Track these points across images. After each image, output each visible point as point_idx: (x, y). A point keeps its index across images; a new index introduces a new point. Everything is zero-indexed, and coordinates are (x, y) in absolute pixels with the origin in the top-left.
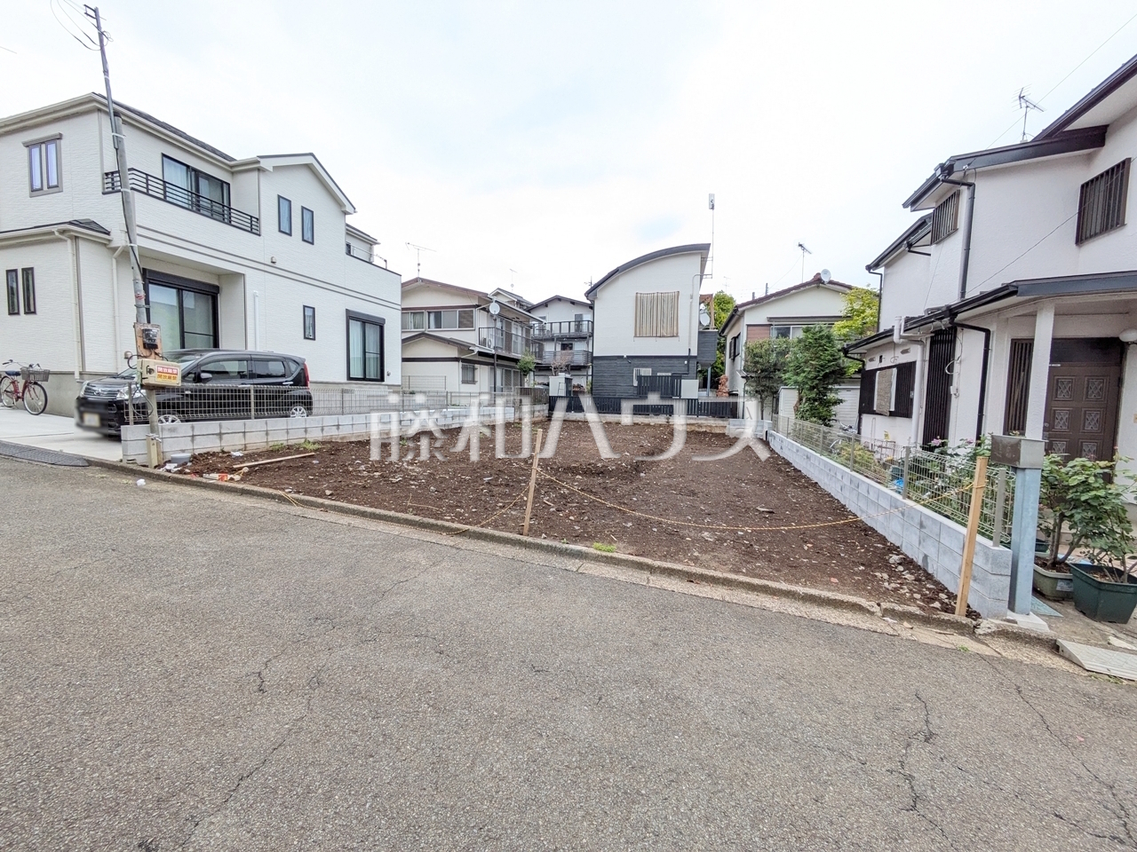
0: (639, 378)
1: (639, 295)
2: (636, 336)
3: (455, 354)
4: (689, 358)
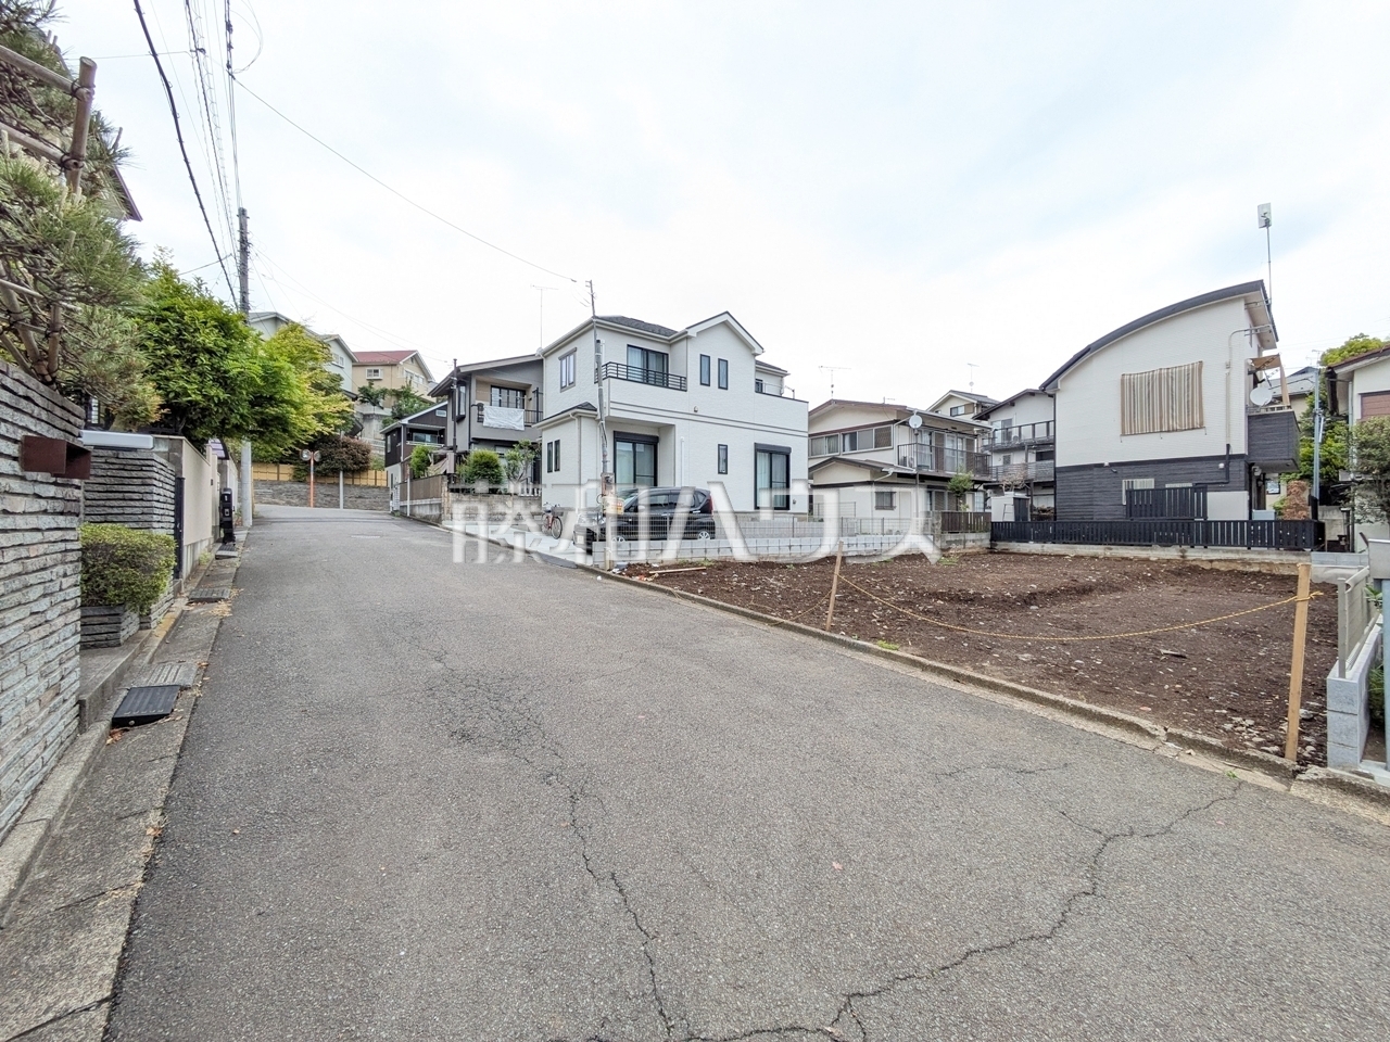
0: (1130, 492)
1: (1127, 377)
2: (1123, 434)
3: (868, 478)
4: (1229, 458)
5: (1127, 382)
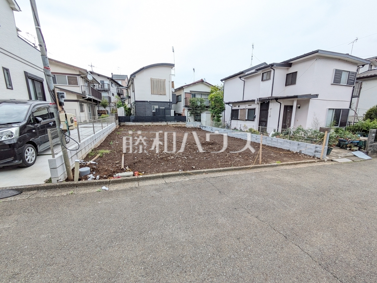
1: (152, 79)
2: (152, 94)
3: (76, 98)
5: (152, 80)
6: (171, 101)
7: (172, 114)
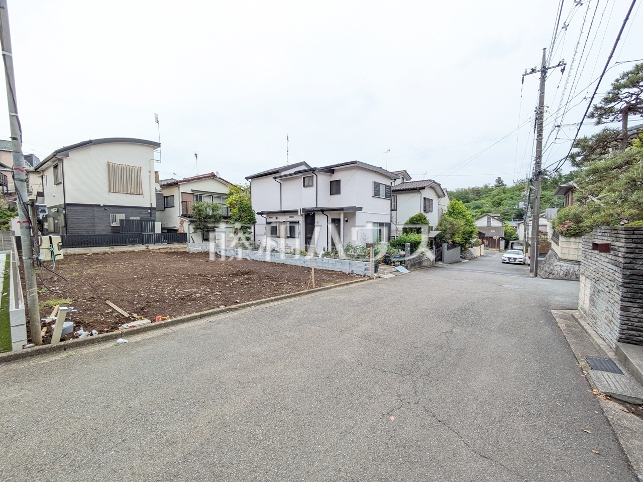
1: (111, 164)
2: (110, 191)
4: (151, 208)
5: (111, 166)
6: (154, 206)
7: (158, 230)
